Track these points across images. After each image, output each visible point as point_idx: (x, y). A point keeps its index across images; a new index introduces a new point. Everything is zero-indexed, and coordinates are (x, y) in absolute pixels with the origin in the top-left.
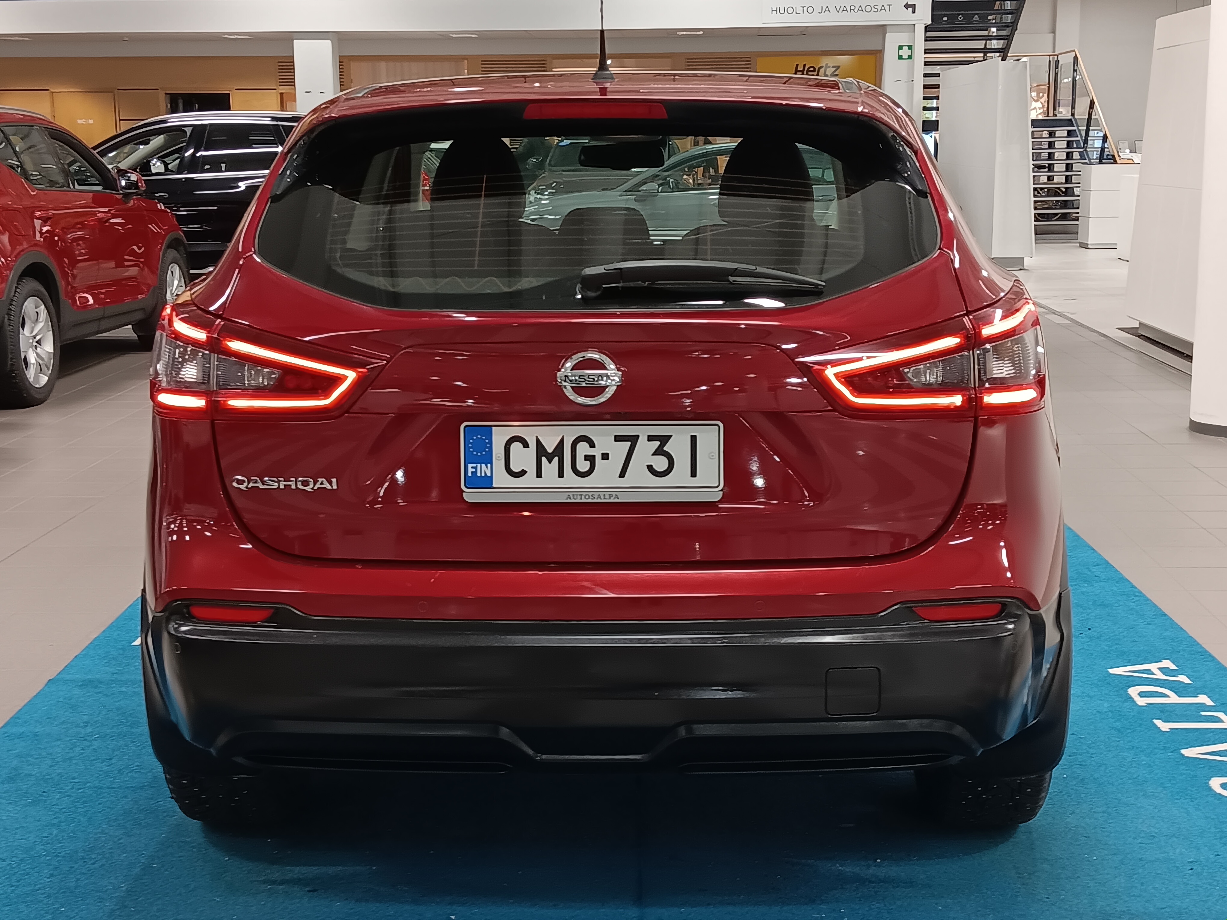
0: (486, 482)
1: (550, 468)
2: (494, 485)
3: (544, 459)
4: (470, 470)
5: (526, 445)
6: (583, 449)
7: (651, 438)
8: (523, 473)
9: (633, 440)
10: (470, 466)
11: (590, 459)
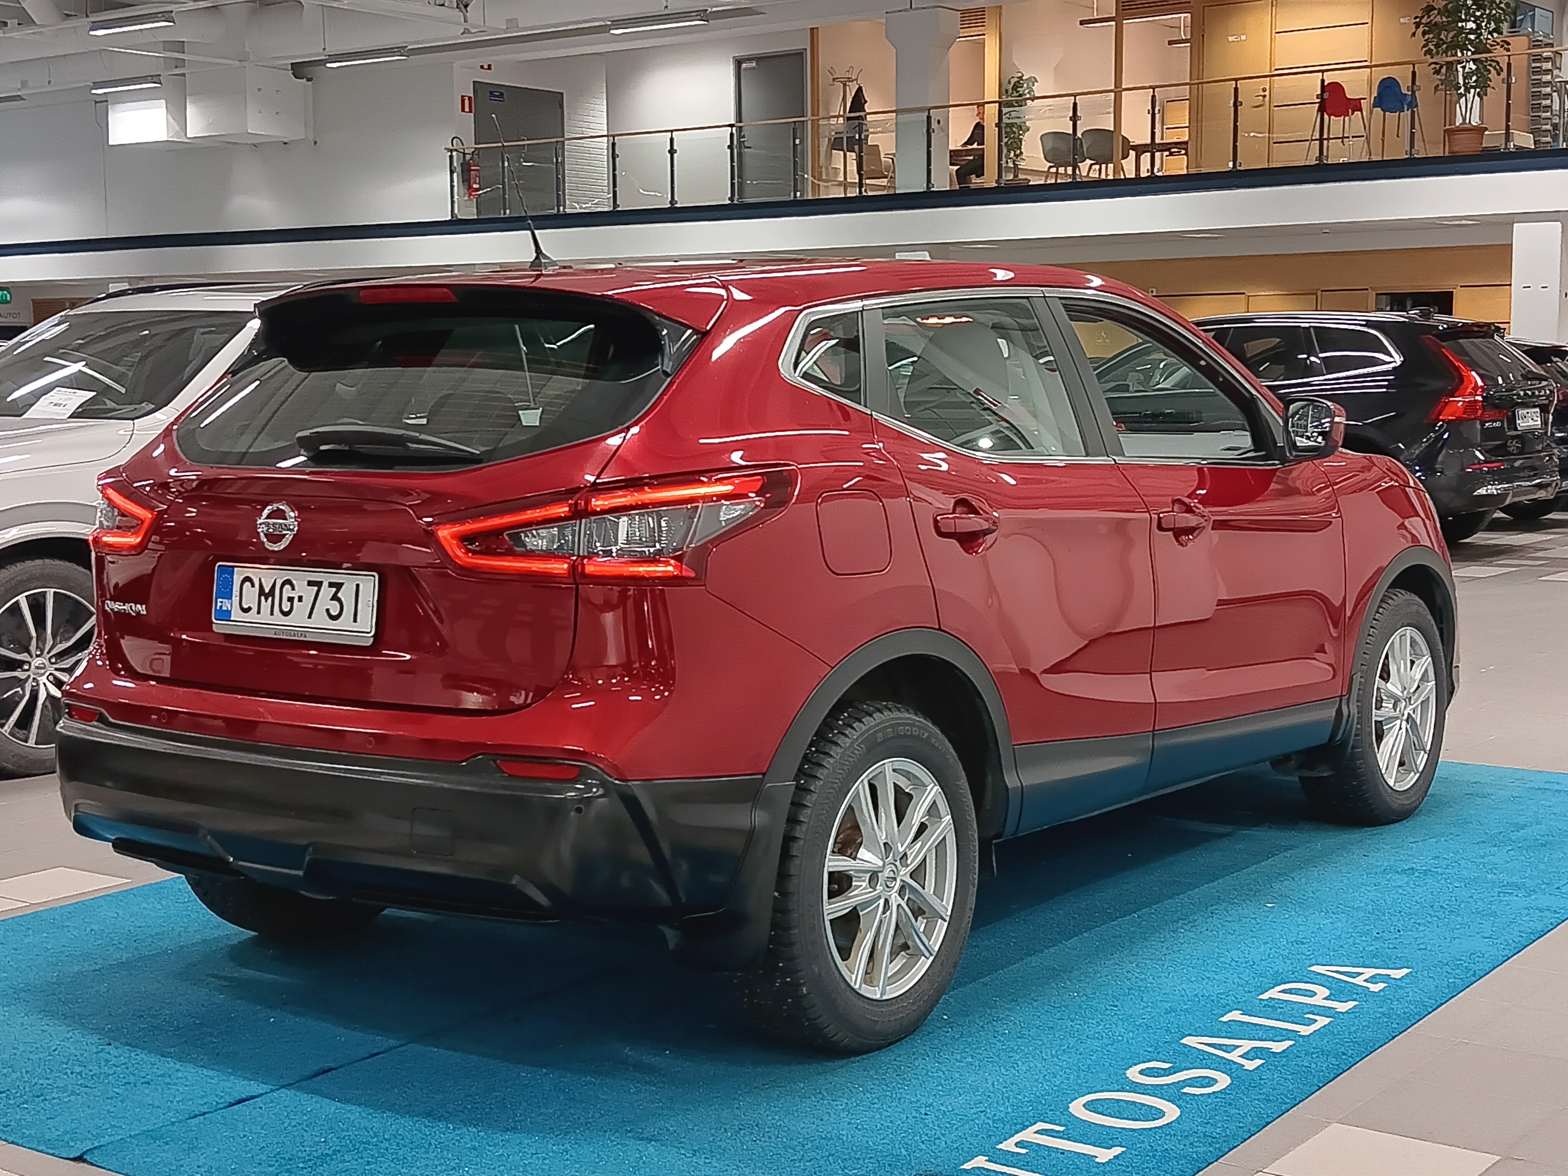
0: (226, 615)
1: (266, 605)
2: (232, 619)
3: (263, 598)
4: (219, 604)
5: (253, 586)
6: (287, 591)
7: (331, 585)
8: (249, 609)
9: (319, 584)
10: (219, 600)
11: (291, 599)
